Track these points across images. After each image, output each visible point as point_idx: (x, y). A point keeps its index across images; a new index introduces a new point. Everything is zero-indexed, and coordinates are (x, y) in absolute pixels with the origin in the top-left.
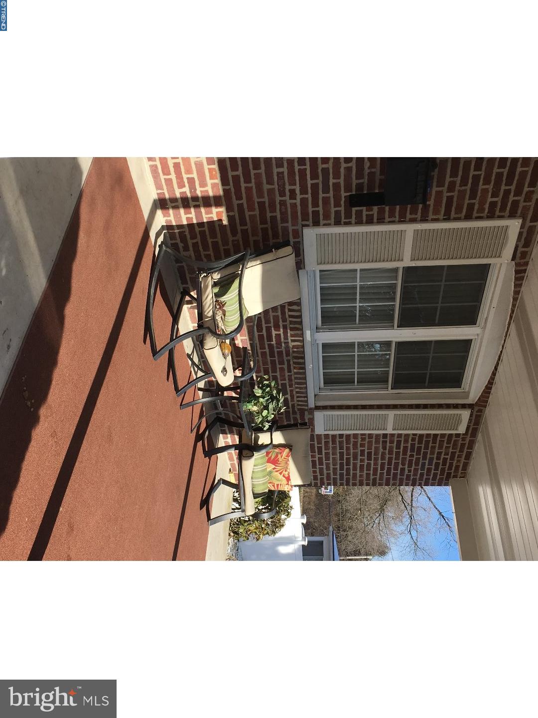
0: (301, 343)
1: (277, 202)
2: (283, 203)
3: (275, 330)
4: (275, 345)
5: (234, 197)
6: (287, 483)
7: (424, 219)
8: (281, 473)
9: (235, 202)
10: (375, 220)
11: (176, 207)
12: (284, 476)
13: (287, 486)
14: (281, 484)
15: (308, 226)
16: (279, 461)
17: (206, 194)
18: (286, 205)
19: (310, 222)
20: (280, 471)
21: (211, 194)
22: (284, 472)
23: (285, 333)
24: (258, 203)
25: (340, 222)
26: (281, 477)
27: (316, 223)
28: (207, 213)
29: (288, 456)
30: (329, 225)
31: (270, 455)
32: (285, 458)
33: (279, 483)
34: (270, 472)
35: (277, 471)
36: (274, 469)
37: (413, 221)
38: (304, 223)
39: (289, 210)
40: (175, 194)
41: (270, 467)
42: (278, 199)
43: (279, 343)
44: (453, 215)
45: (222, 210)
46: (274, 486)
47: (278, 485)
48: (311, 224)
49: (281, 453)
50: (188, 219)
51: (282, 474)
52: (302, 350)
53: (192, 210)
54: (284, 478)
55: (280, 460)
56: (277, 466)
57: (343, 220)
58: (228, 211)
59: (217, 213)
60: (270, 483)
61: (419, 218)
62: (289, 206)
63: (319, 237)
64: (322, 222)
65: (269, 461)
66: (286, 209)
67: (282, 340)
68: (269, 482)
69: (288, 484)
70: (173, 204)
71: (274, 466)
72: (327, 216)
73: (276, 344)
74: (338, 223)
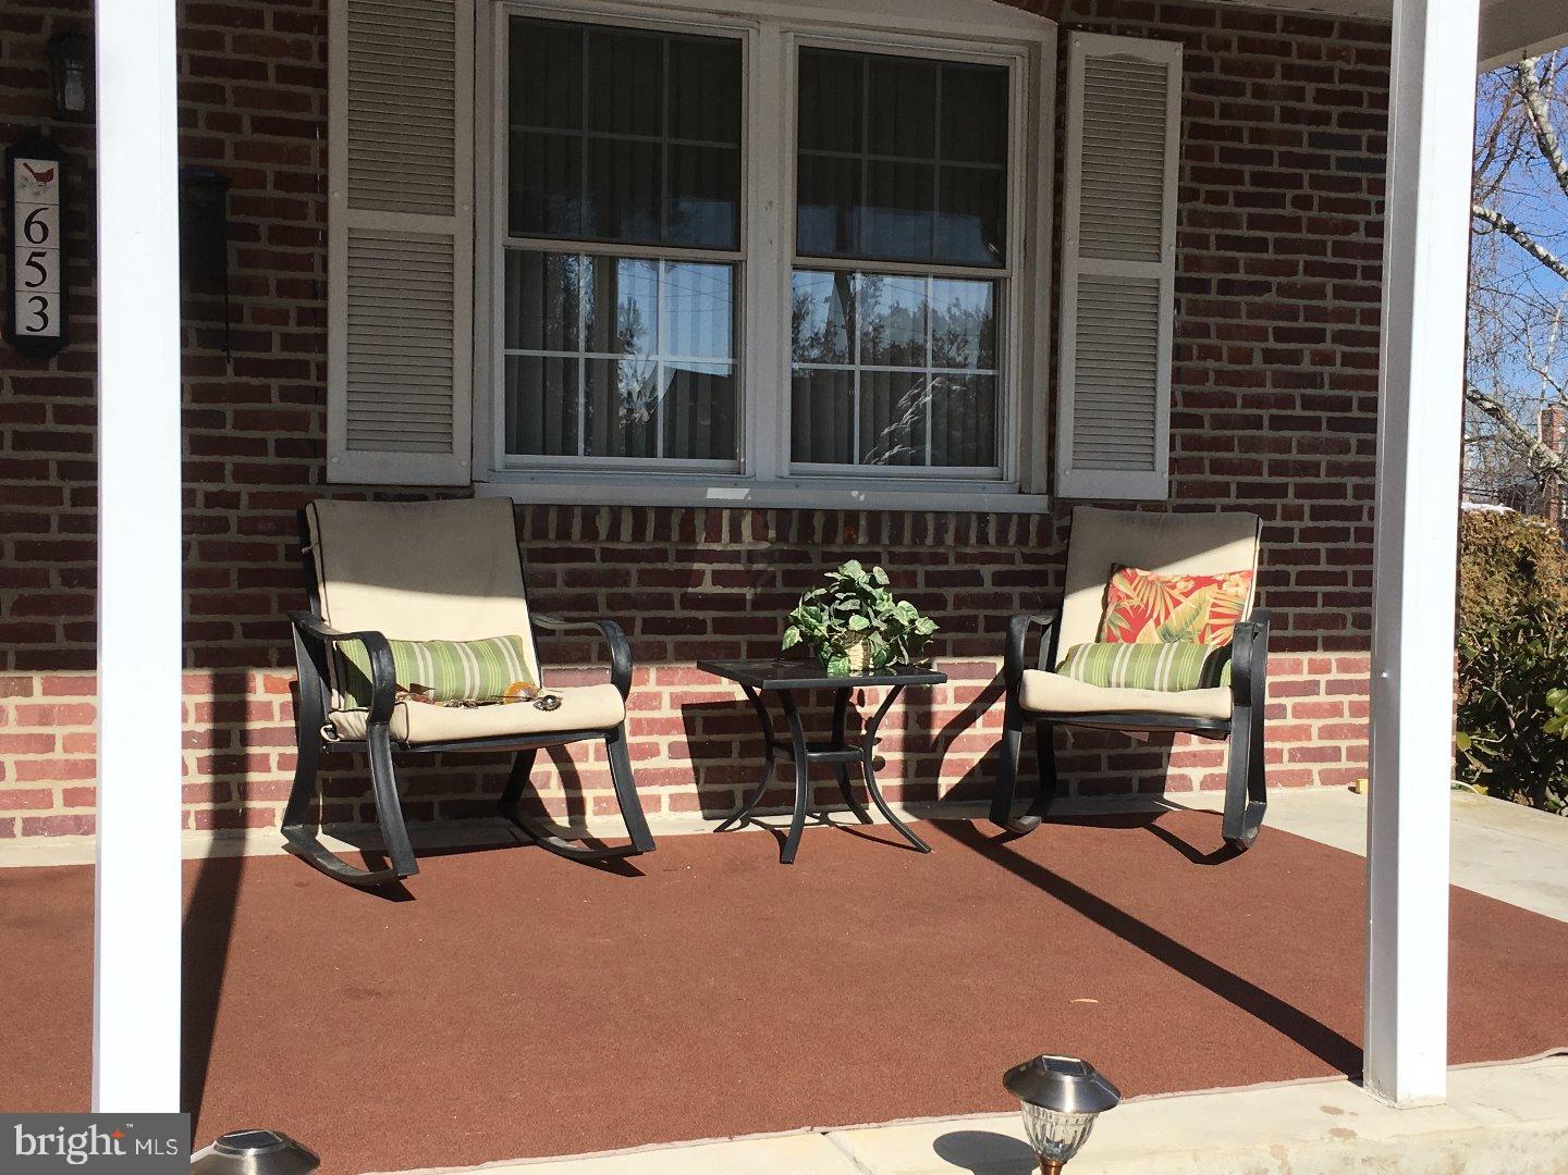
0: (743, 516)
1: (243, 538)
2: (248, 526)
3: (700, 584)
4: (759, 590)
5: (224, 643)
6: (1215, 585)
7: (322, 185)
8: (1177, 603)
9: (238, 641)
10: (317, 304)
11: (244, 791)
12: (1187, 594)
13: (1225, 586)
14: (1214, 605)
15: (323, 471)
16: (1139, 607)
17: (206, 711)
18: (255, 519)
19: (313, 464)
20: (1170, 605)
21: (207, 698)
22: (1175, 593)
23: (709, 557)
24: (241, 586)
25: (316, 389)
26: (1188, 604)
27: (319, 448)
28: (269, 715)
29: (1131, 580)
30: (323, 418)
31: (1117, 632)
32: (1135, 589)
33: (1209, 608)
34: (1167, 635)
35: (1168, 613)
36: (1157, 622)
37: (323, 212)
38: (313, 477)
39: (270, 512)
40: (203, 785)
41: (1150, 634)
42: (233, 536)
43: (751, 578)
44: (312, 116)
45: (258, 678)
46: (1215, 628)
47: (1214, 615)
48: (320, 461)
49: (1119, 598)
50: (282, 766)
51: (1181, 598)
52: (771, 517)
53: (254, 750)
54: (1196, 593)
55: (1136, 602)
56: (1151, 616)
57: (313, 382)
58: (264, 663)
59: (268, 690)
60: (1202, 638)
61: (317, 197)
62: (255, 513)
63: (351, 444)
64: (314, 433)
65: (1130, 637)
66: (266, 519)
67: (739, 567)
68: (1197, 640)
69: (1220, 584)
70: (235, 795)
71: (1151, 623)
72: (300, 422)
73: (753, 585)
74: (320, 396)
